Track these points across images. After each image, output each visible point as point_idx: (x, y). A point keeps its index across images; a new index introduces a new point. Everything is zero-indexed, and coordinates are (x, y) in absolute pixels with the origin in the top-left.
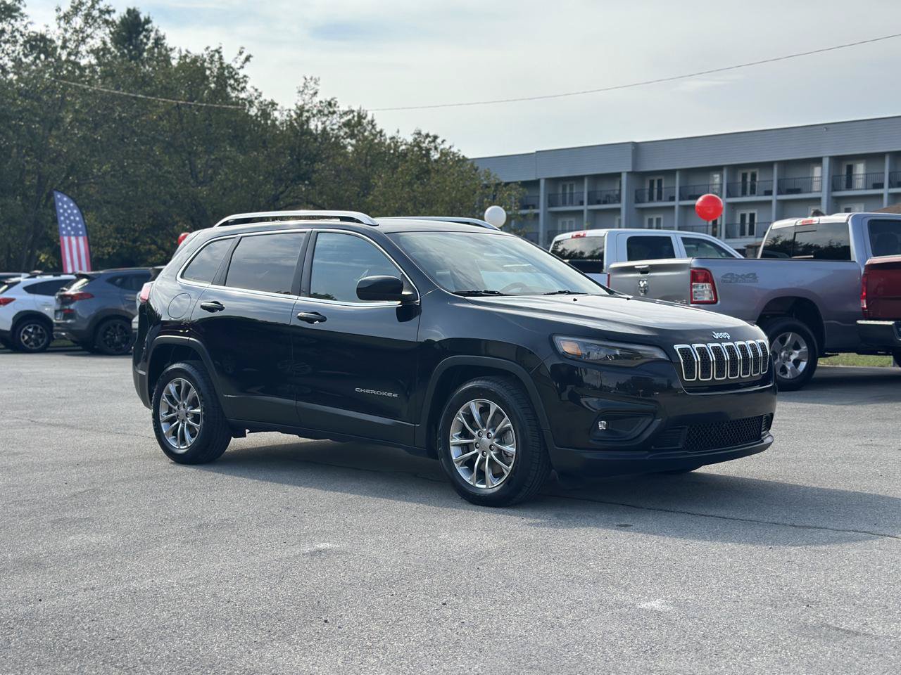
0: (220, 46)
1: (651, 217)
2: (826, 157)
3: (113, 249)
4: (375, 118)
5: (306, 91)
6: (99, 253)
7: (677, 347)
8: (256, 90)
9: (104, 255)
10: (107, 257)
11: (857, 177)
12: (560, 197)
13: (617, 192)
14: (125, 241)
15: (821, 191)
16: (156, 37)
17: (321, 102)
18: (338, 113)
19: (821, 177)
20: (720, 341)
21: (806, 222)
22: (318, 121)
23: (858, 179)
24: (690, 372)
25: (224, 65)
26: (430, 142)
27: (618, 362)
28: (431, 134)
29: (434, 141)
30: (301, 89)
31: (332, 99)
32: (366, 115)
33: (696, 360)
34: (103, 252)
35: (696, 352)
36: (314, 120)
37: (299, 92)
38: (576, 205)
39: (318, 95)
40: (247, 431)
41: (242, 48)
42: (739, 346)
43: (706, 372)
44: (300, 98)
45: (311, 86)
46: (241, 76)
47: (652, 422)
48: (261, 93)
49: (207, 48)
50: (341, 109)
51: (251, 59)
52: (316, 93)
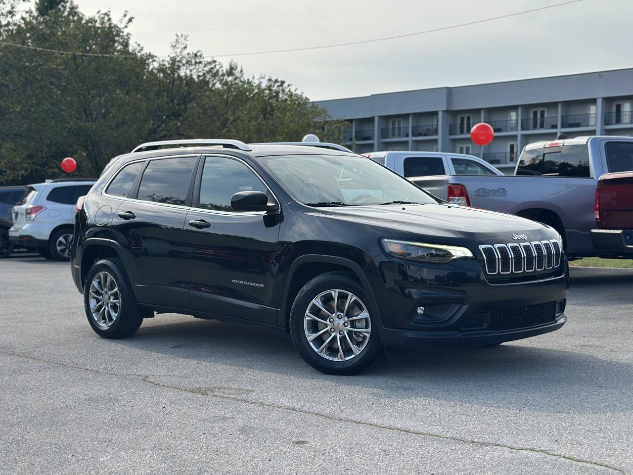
0: (109, 10)
1: (461, 146)
2: (599, 98)
3: (25, 172)
4: (243, 69)
5: (177, 46)
6: (15, 175)
7: (481, 247)
8: (139, 45)
9: (18, 177)
10: (20, 178)
11: (624, 114)
12: (390, 130)
13: (435, 127)
14: (35, 165)
15: (596, 125)
16: (71, 6)
17: (189, 54)
18: (203, 63)
19: (596, 114)
20: (518, 241)
21: (553, 144)
22: (187, 69)
23: (625, 115)
24: (492, 267)
25: (112, 25)
26: (278, 86)
27: (433, 260)
28: (279, 80)
29: (281, 85)
30: (174, 44)
31: (198, 52)
32: (237, 67)
33: (497, 257)
34: (18, 175)
35: (498, 250)
36: (183, 69)
37: (172, 46)
38: (403, 137)
39: (187, 48)
40: (155, 313)
41: (126, 12)
42: (535, 245)
43: (505, 266)
44: (172, 51)
45: (181, 42)
46: (125, 34)
47: (460, 308)
48: (143, 48)
49: (99, 12)
50: (206, 59)
51: (133, 20)
52: (185, 48)
